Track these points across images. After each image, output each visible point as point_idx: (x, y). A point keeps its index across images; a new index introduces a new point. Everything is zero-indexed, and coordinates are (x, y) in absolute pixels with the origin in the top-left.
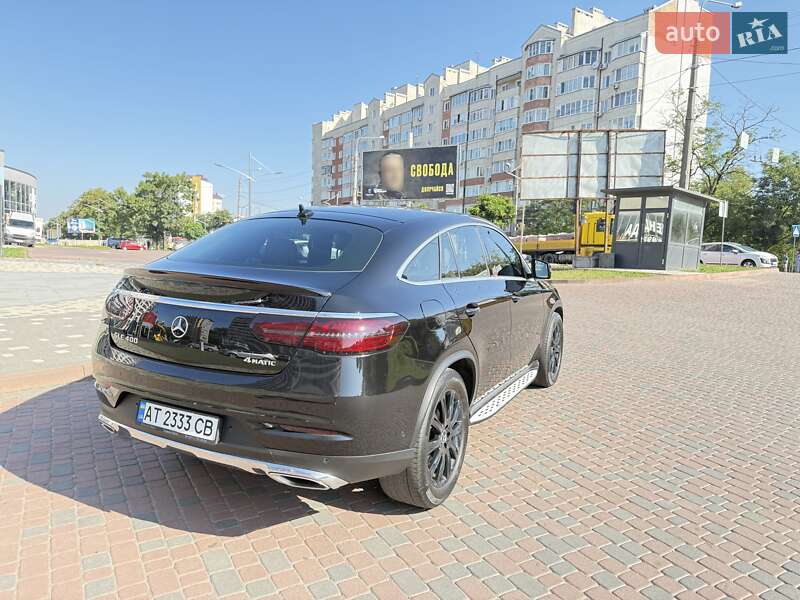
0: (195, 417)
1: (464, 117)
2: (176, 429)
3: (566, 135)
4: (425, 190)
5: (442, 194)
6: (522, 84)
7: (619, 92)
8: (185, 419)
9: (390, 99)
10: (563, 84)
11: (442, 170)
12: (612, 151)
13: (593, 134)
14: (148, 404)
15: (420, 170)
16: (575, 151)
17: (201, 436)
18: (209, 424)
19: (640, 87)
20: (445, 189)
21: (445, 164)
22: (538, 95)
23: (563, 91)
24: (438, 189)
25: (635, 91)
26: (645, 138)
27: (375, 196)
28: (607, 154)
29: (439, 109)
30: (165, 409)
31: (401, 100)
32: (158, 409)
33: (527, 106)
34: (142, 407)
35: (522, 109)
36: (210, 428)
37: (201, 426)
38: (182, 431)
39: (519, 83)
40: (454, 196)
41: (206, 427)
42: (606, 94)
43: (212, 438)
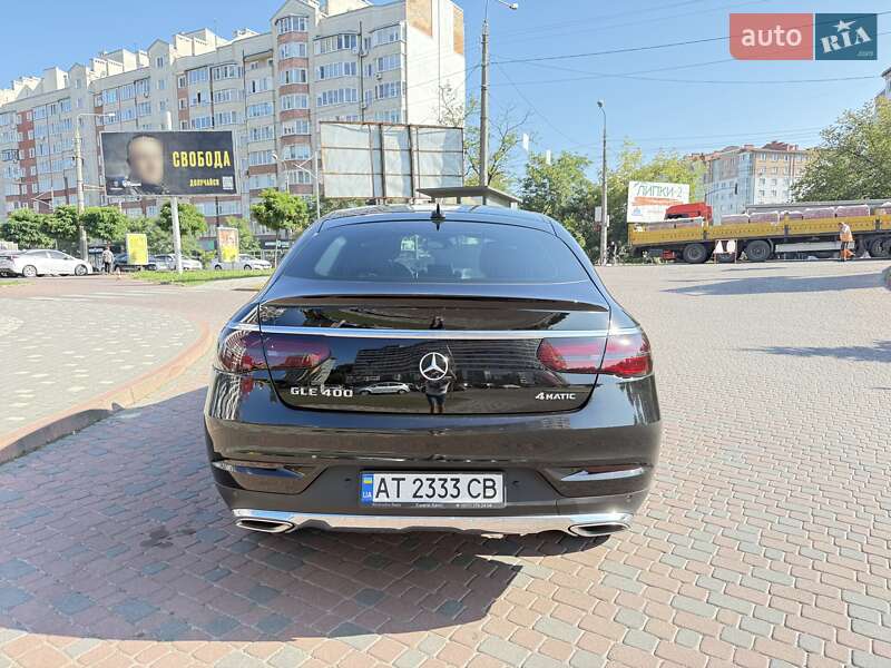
0: (465, 478)
1: (206, 97)
2: (436, 499)
3: (366, 127)
4: (194, 183)
5: (219, 189)
6: (275, 64)
7: (383, 83)
8: (450, 485)
9: (99, 68)
10: (322, 69)
11: (217, 160)
12: (414, 148)
13: (393, 129)
14: (378, 477)
15: (185, 159)
16: (378, 147)
17: (480, 500)
18: (489, 484)
19: (403, 80)
20: (221, 182)
21: (217, 153)
22: (295, 78)
23: (322, 77)
24: (211, 182)
25: (399, 84)
26: (444, 135)
27: (124, 191)
28: (410, 150)
29: (171, 84)
30: (410, 477)
31: (115, 70)
32: (398, 480)
33: (285, 90)
34: (366, 481)
35: (277, 93)
36: (493, 487)
37: (477, 488)
38: (448, 500)
39: (271, 62)
40: (235, 191)
41: (485, 487)
42: (370, 84)
43: (498, 499)
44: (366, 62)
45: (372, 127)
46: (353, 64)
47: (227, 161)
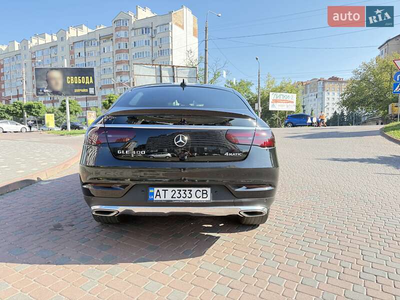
0: (194, 190)
1: (82, 54)
2: (181, 199)
3: (154, 66)
4: (76, 91)
5: (88, 93)
6: (114, 40)
7: (162, 49)
8: (187, 192)
9: (34, 41)
10: (135, 42)
11: (87, 80)
12: (176, 76)
13: (166, 67)
14: (156, 189)
15: (72, 80)
16: (159, 75)
17: (201, 199)
18: (205, 192)
19: (171, 48)
20: (88, 90)
21: (87, 78)
22: (123, 47)
23: (135, 46)
24: (84, 90)
25: (169, 49)
26: (188, 70)
27: (44, 94)
28: (174, 77)
29: (67, 49)
30: (170, 189)
31: (41, 42)
32: (165, 191)
33: (117, 52)
34: (151, 191)
35: (114, 53)
36: (206, 194)
37: (199, 194)
38: (187, 199)
39: (112, 39)
40: (95, 95)
41: (203, 194)
42: (156, 50)
43: (208, 199)
44: (154, 40)
45: (157, 66)
46: (149, 41)
47: (91, 81)
